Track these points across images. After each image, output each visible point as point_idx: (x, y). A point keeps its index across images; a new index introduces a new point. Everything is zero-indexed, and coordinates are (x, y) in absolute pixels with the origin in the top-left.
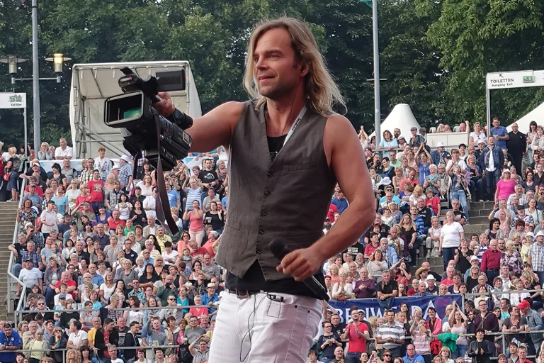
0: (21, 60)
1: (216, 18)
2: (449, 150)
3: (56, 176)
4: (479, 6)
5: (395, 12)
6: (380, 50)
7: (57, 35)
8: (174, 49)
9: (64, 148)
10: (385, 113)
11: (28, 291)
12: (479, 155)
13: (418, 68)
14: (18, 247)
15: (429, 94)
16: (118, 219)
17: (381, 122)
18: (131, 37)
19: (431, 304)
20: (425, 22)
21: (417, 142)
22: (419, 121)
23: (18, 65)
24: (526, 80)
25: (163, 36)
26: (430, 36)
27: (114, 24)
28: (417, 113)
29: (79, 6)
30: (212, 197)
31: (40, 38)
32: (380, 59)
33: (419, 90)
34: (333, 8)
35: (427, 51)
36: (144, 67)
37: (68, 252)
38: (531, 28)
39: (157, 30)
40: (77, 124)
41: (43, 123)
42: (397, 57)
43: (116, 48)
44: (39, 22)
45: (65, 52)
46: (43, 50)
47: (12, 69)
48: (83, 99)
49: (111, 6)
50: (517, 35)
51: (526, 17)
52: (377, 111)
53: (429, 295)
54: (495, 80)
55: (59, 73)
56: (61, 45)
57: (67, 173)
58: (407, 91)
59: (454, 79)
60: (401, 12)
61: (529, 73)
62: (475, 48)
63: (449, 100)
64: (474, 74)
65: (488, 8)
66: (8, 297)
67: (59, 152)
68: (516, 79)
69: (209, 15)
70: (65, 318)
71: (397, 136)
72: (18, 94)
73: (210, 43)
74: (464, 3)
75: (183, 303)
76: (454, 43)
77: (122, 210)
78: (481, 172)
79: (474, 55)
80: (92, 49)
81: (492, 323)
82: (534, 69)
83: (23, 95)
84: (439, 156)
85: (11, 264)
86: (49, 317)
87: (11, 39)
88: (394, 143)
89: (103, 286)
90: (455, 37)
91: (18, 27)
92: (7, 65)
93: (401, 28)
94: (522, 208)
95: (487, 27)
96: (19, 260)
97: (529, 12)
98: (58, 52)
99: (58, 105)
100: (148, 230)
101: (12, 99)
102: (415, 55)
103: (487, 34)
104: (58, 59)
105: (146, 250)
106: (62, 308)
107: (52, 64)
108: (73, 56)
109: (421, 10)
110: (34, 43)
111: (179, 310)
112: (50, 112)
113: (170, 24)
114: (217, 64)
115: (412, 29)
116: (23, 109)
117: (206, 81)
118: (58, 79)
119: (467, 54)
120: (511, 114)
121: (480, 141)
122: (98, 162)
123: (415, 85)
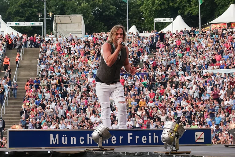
0: (41, 14)
1: (89, 4)
2: (145, 37)
3: (50, 42)
4: (153, 2)
5: (132, 3)
6: (128, 12)
7: (50, 8)
8: (79, 12)
9: (52, 35)
10: (130, 27)
11: (42, 70)
12: (152, 39)
13: (138, 17)
14: (40, 59)
15: (140, 23)
16: (64, 53)
17: (129, 30)
18: (68, 9)
19: (140, 75)
20: (140, 6)
21: (138, 35)
22: (138, 30)
23: (41, 15)
24: (164, 20)
25: (76, 8)
26: (141, 9)
27: (64, 5)
28: (137, 28)
29: (56, 1)
30: (87, 48)
31: (46, 8)
32: (129, 14)
33: (138, 22)
34: (118, 2)
35: (140, 13)
36: (71, 16)
37: (52, 61)
38: (166, 8)
39: (75, 7)
40: (55, 30)
41: (47, 29)
42: (133, 14)
43: (64, 11)
44: (46, 5)
45: (52, 12)
46: (47, 12)
47: (39, 16)
48: (57, 23)
49: (64, 1)
50: (162, 9)
51: (164, 5)
52: (128, 27)
53: (140, 72)
54: (156, 20)
55: (51, 17)
56: (51, 10)
57: (52, 41)
58: (135, 22)
59: (146, 20)
60: (134, 3)
61: (165, 19)
62: (152, 12)
63: (145, 25)
64: (151, 19)
65: (155, 3)
66: (37, 71)
67: (50, 36)
68: (161, 20)
69: (87, 3)
70: (51, 77)
71: (133, 34)
72: (41, 22)
73: (87, 10)
74: (149, 1)
75: (79, 74)
76: (146, 11)
77: (66, 51)
78: (152, 43)
79: (151, 14)
80: (59, 11)
81: (154, 80)
82: (166, 18)
83: (42, 22)
84: (143, 38)
85: (38, 63)
86: (47, 77)
87: (39, 8)
88: (132, 35)
89: (61, 69)
90: (147, 9)
91: (41, 6)
92: (38, 15)
93: (134, 7)
94: (163, 51)
95: (155, 7)
96: (40, 62)
97: (165, 4)
98: (51, 12)
99: (51, 25)
100: (72, 55)
101: (39, 23)
102: (137, 14)
103: (154, 9)
104: (51, 14)
105: (71, 61)
106: (50, 75)
107: (49, 15)
108: (54, 13)
109: (139, 2)
110: (45, 9)
111: (79, 75)
112: (48, 26)
113: (78, 5)
114: (89, 15)
115: (136, 7)
116: (42, 26)
117: (86, 19)
118: (51, 19)
119: (149, 14)
120: (160, 29)
121: (153, 35)
122: (59, 39)
123: (137, 21)
